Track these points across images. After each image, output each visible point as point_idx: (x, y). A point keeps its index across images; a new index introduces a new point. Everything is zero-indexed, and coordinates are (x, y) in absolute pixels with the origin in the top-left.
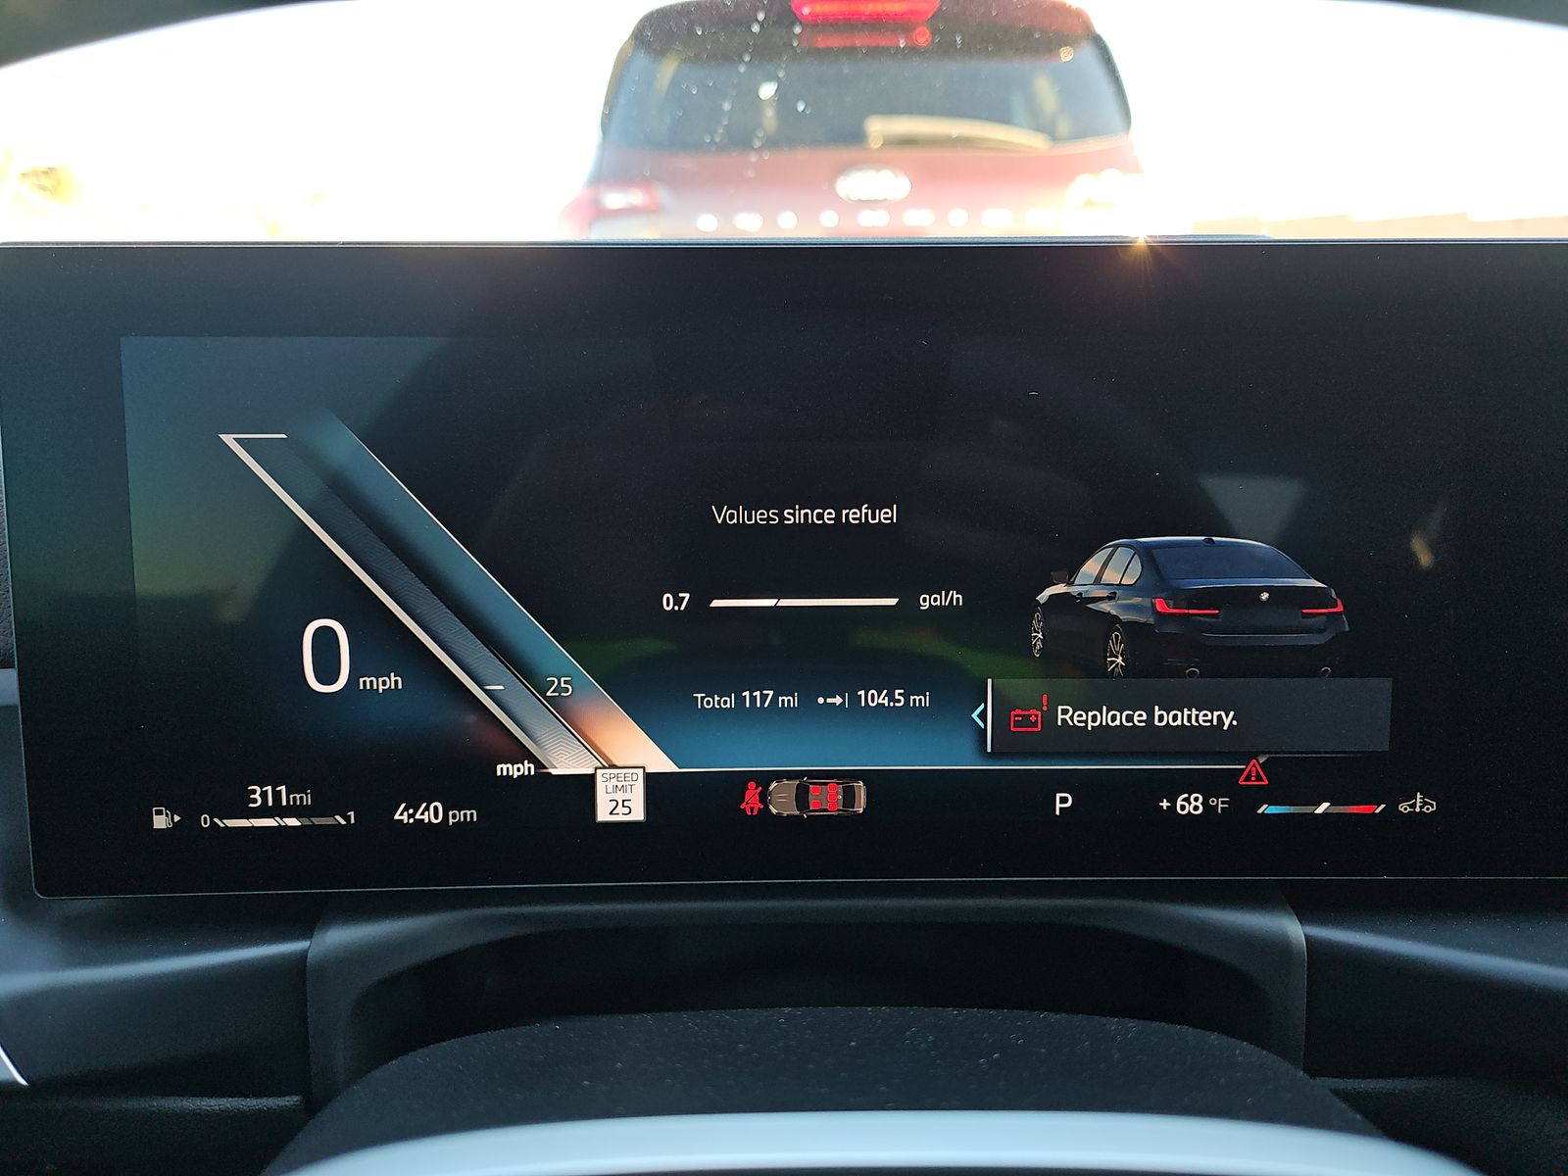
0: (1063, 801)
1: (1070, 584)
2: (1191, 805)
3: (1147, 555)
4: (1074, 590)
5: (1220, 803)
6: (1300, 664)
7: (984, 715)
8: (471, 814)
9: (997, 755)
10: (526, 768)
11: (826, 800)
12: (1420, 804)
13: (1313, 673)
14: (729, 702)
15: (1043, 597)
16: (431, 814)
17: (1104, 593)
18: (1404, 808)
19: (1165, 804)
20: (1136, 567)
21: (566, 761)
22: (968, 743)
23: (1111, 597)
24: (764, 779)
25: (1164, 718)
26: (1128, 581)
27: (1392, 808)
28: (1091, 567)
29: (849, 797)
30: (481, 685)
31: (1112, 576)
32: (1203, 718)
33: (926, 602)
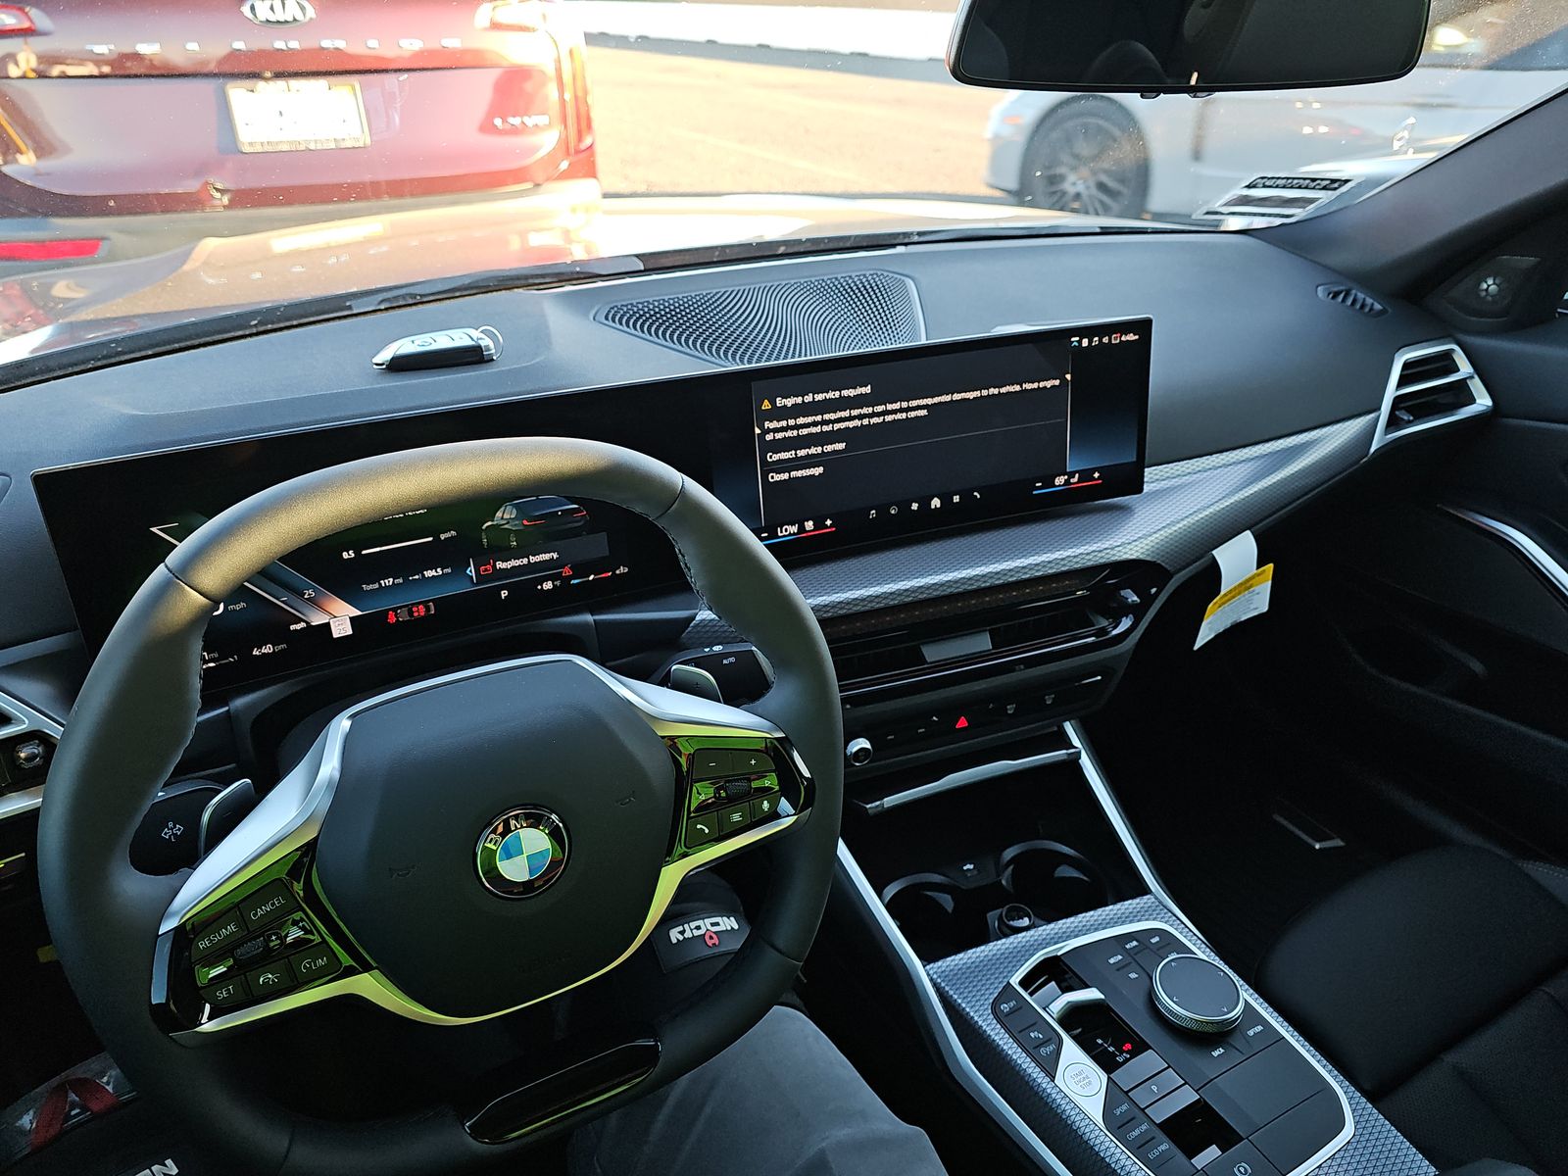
0: (504, 594)
1: (493, 521)
2: (548, 585)
3: (516, 506)
4: (495, 523)
5: (558, 583)
6: (575, 533)
7: (471, 571)
8: (284, 646)
9: (477, 584)
10: (302, 625)
11: (420, 612)
12: (622, 570)
13: (580, 535)
14: (376, 586)
15: (484, 527)
16: (268, 649)
17: (505, 522)
18: (618, 572)
19: (539, 587)
20: (514, 511)
21: (317, 619)
22: (469, 584)
23: (508, 523)
24: (395, 610)
25: (533, 559)
26: (513, 516)
27: (614, 573)
28: (499, 514)
29: (428, 609)
30: (277, 599)
31: (506, 516)
32: (546, 557)
33: (443, 536)
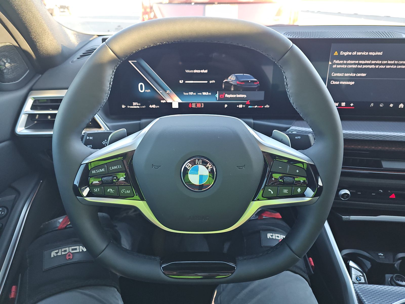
0: (226, 106)
1: (227, 79)
2: (241, 106)
3: (236, 76)
4: (228, 81)
5: (244, 106)
6: (253, 89)
7: (217, 95)
8: (158, 107)
9: (218, 100)
10: (164, 101)
11: (199, 106)
12: (267, 106)
13: (255, 91)
14: (187, 94)
15: (224, 81)
16: (154, 106)
17: (231, 81)
18: (265, 107)
19: (238, 106)
20: (235, 78)
21: (169, 101)
22: (215, 99)
23: (232, 81)
24: (192, 103)
25: (238, 96)
26: (234, 79)
27: (264, 107)
28: (230, 78)
29: (202, 105)
30: (159, 91)
31: (232, 79)
32: (242, 96)
33: (211, 82)
